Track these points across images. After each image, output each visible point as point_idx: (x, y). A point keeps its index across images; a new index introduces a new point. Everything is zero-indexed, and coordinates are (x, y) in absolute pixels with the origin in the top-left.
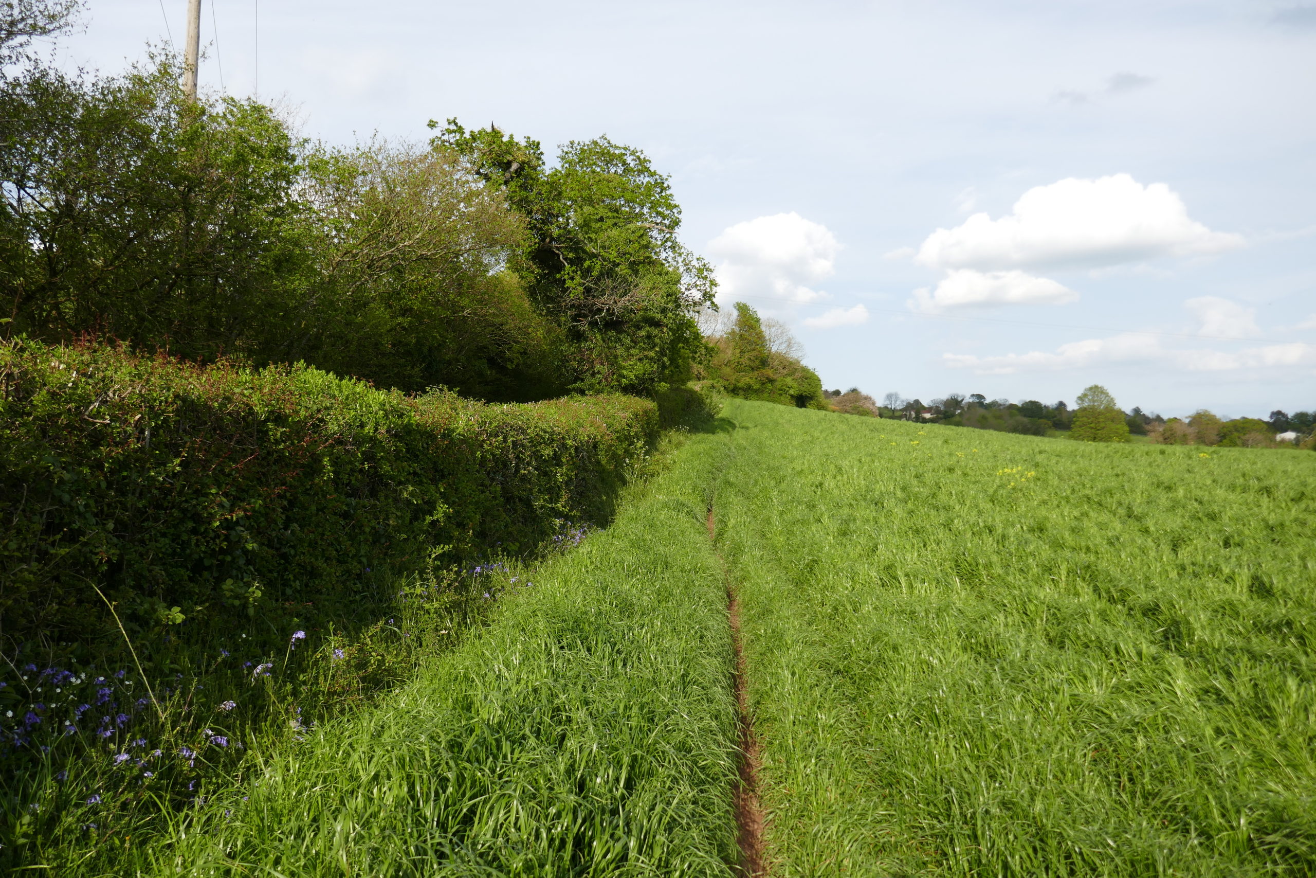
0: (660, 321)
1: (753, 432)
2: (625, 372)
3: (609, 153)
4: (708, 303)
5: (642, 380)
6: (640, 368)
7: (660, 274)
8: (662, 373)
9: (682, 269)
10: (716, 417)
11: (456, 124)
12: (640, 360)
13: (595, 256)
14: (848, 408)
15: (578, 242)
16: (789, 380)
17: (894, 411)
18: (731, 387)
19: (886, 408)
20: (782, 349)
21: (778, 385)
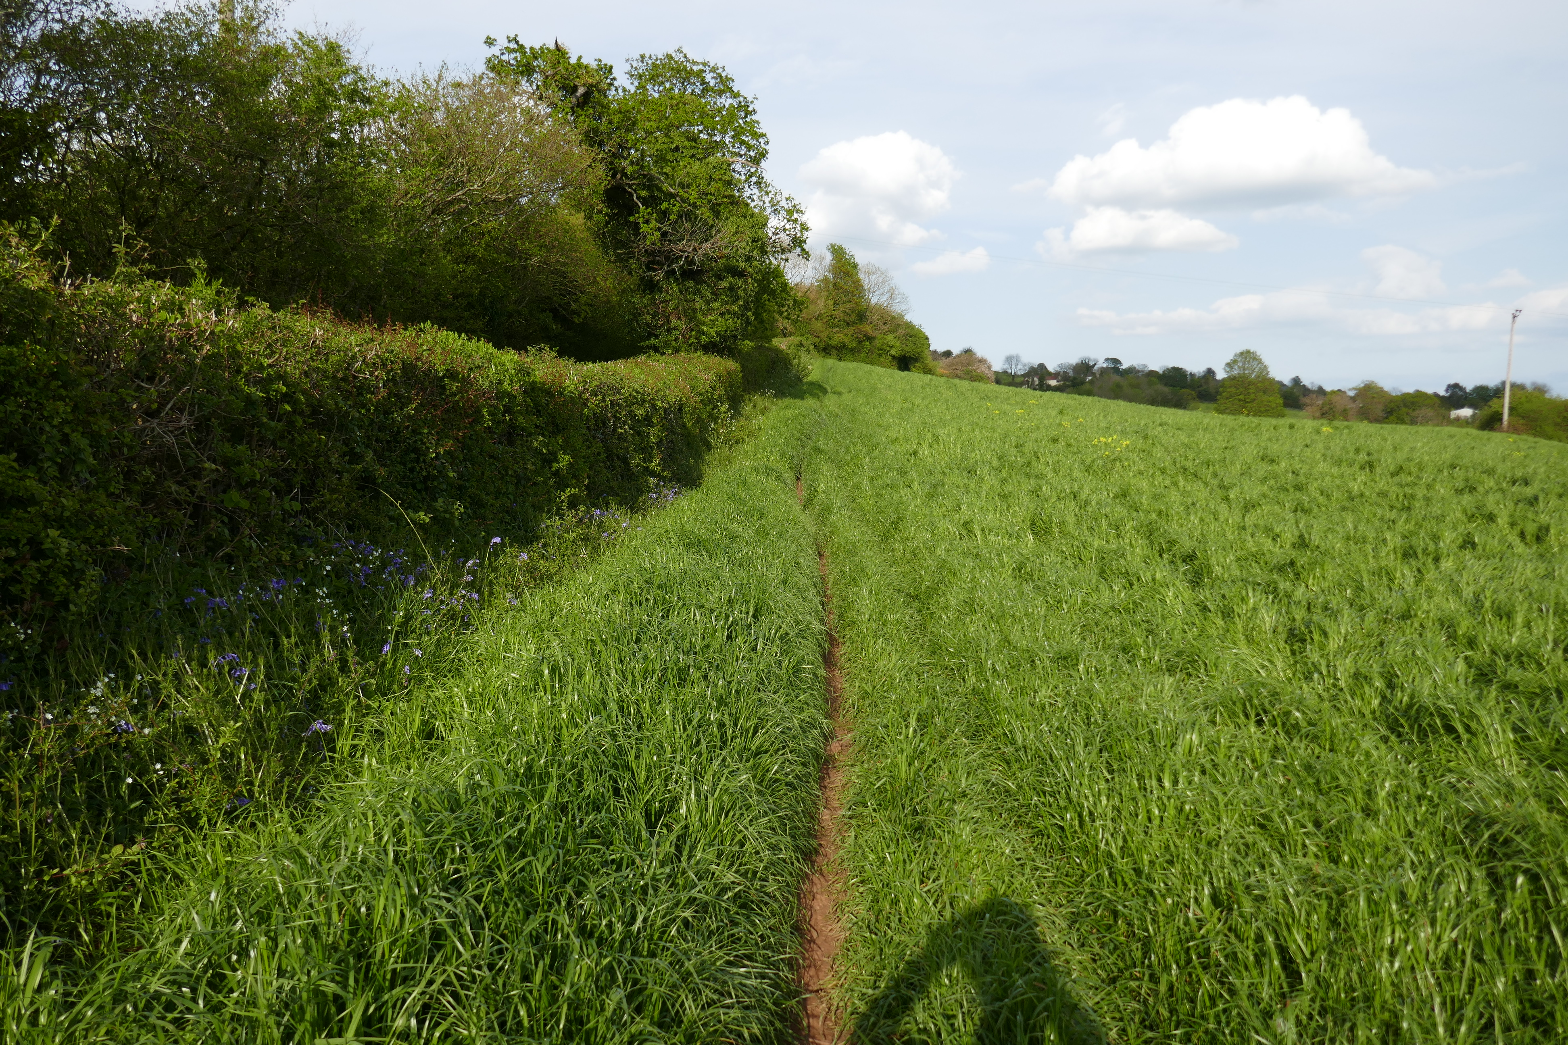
0: (744, 270)
1: (847, 398)
2: (705, 329)
3: (685, 68)
4: (799, 250)
5: (723, 337)
6: (722, 324)
7: (745, 217)
8: (745, 330)
9: (769, 210)
10: (805, 380)
11: (517, 42)
12: (722, 314)
13: (672, 196)
14: (959, 373)
15: (651, 178)
16: (890, 338)
17: (1014, 376)
18: (823, 345)
19: (1005, 372)
20: (884, 301)
21: (878, 343)
